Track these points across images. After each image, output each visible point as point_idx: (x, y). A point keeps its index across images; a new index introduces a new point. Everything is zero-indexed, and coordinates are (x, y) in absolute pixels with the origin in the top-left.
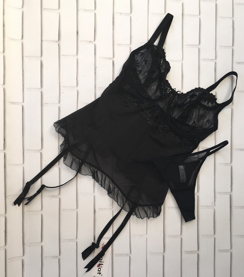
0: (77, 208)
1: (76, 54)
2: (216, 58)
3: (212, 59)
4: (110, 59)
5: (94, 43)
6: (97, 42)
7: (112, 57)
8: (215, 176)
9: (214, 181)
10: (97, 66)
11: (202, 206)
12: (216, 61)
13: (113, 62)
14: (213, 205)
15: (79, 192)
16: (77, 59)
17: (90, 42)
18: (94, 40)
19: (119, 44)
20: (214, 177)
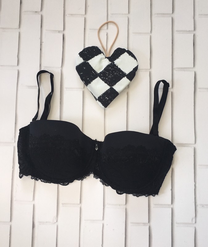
0: (11, 221)
1: (18, 27)
2: (195, 29)
3: (189, 31)
4: (59, 32)
5: (41, 13)
6: (44, 13)
7: (62, 29)
8: (195, 181)
9: (195, 190)
10: (44, 40)
11: (178, 223)
12: (195, 32)
13: (63, 35)
14: (194, 222)
15: (14, 199)
16: (19, 33)
17: (36, 12)
18: (41, 10)
19: (72, 15)
20: (194, 183)
